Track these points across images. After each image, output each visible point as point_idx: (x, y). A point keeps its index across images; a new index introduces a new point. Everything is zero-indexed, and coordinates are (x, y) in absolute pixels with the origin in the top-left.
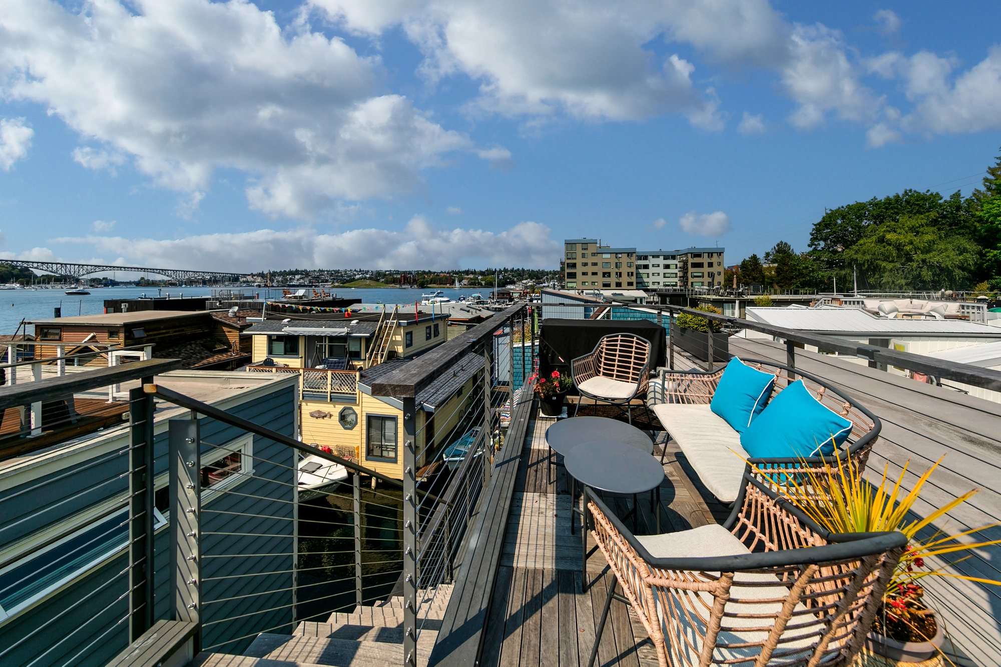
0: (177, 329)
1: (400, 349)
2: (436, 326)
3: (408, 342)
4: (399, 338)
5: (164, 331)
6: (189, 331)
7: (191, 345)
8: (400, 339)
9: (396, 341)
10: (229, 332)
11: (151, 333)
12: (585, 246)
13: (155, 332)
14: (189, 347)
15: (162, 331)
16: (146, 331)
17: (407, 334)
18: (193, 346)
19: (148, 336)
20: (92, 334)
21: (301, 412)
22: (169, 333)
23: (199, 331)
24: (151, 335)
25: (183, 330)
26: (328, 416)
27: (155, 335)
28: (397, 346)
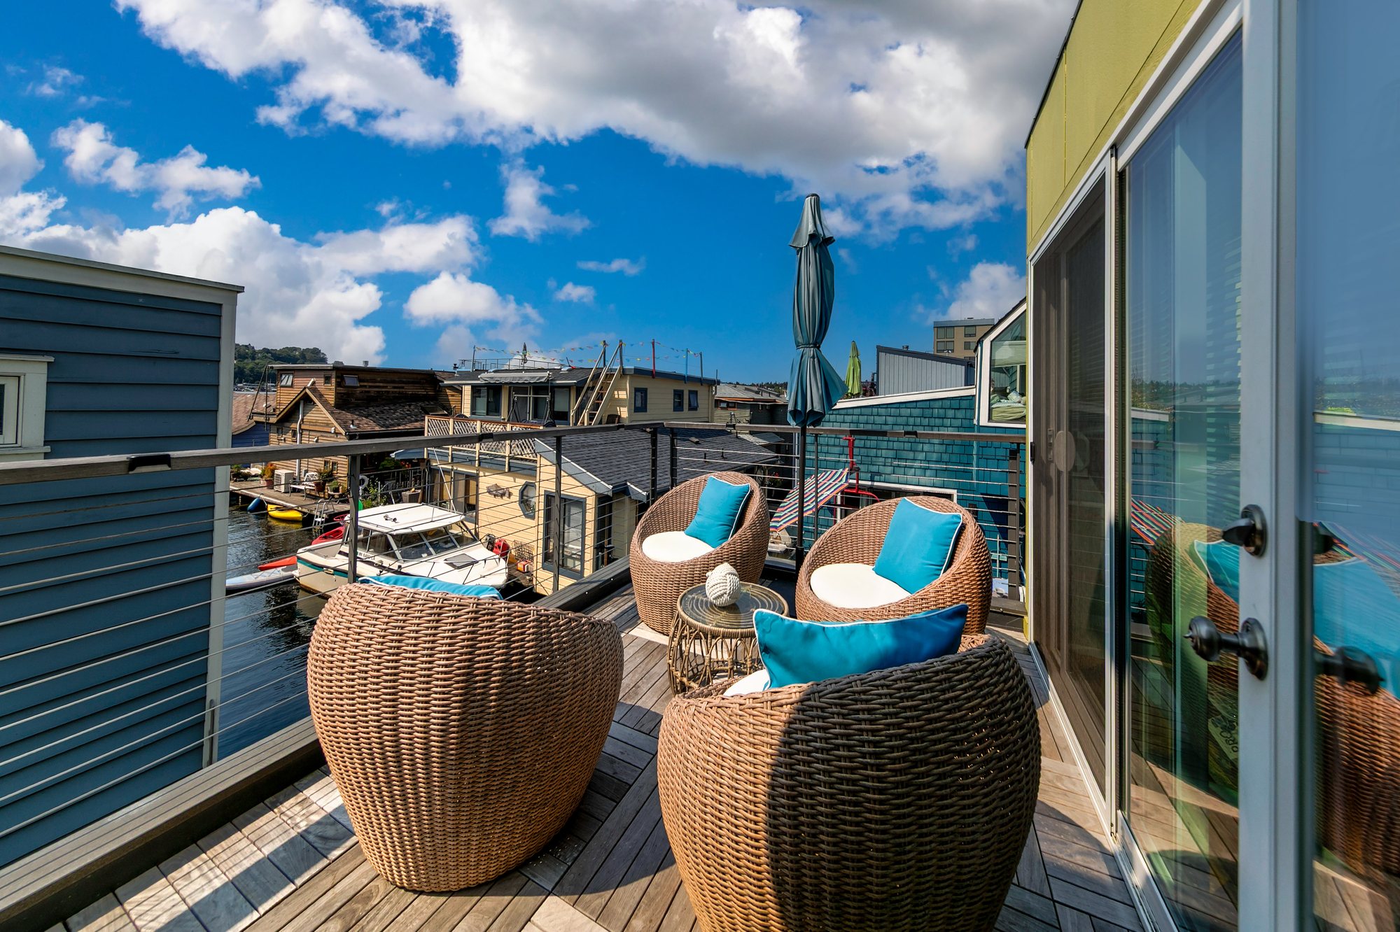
0: (396, 385)
1: (624, 412)
2: (694, 393)
3: (639, 404)
4: (623, 395)
5: (381, 384)
6: (410, 390)
7: (410, 406)
8: (625, 397)
9: (619, 399)
10: (453, 396)
11: (365, 384)
12: (970, 331)
13: (370, 384)
14: (407, 407)
15: (378, 384)
16: (360, 380)
17: (637, 390)
18: (412, 407)
19: (361, 386)
20: (312, 380)
21: (477, 485)
22: (386, 387)
23: (422, 392)
24: (365, 386)
25: (403, 388)
26: (507, 495)
27: (370, 387)
28: (620, 406)
